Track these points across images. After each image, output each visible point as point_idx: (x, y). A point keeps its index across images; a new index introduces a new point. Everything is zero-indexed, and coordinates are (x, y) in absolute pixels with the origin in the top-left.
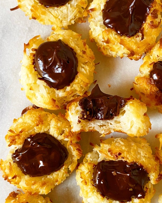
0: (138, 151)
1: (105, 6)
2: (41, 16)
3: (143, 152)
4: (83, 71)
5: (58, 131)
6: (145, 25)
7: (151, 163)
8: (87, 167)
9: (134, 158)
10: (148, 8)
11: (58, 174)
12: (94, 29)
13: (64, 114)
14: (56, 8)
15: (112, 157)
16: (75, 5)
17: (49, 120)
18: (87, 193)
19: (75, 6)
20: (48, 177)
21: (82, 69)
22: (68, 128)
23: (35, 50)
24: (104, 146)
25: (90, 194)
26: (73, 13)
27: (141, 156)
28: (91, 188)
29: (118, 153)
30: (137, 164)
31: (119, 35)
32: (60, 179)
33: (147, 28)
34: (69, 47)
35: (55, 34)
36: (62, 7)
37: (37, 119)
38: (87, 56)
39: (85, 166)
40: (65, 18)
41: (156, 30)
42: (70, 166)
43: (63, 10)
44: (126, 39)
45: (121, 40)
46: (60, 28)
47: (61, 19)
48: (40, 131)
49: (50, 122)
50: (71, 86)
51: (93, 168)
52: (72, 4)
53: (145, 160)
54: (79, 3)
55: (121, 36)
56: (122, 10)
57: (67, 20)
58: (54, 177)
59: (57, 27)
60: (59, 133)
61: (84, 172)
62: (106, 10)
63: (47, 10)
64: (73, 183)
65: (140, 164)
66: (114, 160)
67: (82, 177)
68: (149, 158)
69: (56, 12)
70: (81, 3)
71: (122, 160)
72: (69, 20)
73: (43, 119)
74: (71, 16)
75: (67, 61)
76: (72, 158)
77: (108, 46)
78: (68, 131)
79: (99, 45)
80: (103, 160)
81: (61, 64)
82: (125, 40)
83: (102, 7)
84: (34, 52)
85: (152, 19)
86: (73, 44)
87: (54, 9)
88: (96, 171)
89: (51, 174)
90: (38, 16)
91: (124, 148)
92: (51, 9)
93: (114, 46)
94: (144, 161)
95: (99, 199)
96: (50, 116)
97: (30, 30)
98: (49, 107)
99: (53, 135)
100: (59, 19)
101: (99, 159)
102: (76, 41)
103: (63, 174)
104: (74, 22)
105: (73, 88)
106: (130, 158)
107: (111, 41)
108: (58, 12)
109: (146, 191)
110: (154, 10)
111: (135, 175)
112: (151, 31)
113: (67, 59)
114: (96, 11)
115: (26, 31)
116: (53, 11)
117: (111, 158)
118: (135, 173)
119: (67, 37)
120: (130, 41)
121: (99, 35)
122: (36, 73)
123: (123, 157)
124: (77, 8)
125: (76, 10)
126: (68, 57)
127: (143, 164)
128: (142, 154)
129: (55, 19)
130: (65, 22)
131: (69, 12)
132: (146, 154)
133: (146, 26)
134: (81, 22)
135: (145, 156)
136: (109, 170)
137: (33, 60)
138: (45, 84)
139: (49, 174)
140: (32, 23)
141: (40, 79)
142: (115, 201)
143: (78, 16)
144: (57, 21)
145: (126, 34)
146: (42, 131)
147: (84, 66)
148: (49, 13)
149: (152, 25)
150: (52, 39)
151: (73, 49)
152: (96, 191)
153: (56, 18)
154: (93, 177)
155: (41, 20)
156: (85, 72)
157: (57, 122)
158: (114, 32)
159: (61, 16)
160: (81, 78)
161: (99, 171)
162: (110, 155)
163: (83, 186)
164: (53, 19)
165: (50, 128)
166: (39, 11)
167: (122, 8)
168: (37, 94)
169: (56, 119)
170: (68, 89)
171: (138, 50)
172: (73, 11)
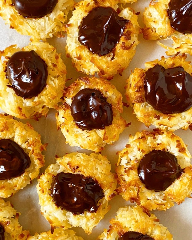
0: (96, 167)
1: (81, 22)
2: (19, 26)
3: (101, 168)
4: (52, 84)
5: (22, 139)
6: (118, 45)
7: (107, 180)
8: (46, 177)
9: (90, 173)
10: (122, 29)
11: (18, 180)
12: (70, 45)
13: (30, 124)
14: (34, 20)
15: (71, 169)
16: (54, 18)
17: (14, 128)
18: (44, 202)
19: (53, 20)
20: (8, 181)
21: (51, 82)
22: (32, 137)
23: (9, 58)
24: (65, 159)
25: (46, 202)
26: (50, 26)
27: (97, 172)
28: (48, 197)
29: (76, 166)
30: (93, 178)
31: (91, 53)
32: (19, 185)
33: (119, 49)
34: (41, 59)
35: (32, 45)
36: (40, 19)
37: (3, 125)
38: (58, 70)
39: (45, 176)
40: (43, 30)
41: (127, 51)
42: (30, 174)
43: (40, 22)
44: (97, 57)
45: (92, 58)
46: (37, 40)
47: (38, 31)
48: (5, 137)
49: (16, 130)
50: (39, 97)
51: (53, 179)
52: (50, 17)
53: (101, 176)
54: (57, 17)
55: (93, 54)
56: (97, 28)
57: (45, 32)
58: (14, 182)
59: (35, 38)
60: (23, 140)
61: (43, 181)
62: (82, 26)
63: (25, 21)
64: (35, 192)
65: (95, 179)
66: (72, 173)
67: (41, 185)
68: (105, 174)
69: (33, 23)
70: (59, 17)
71: (79, 174)
72: (46, 33)
73: (9, 126)
74: (49, 29)
75: (36, 72)
76: (34, 167)
77: (80, 62)
78: (32, 140)
79: (74, 61)
80: (62, 172)
81: (29, 73)
82: (96, 59)
83: (79, 24)
84: (7, 60)
85: (125, 40)
86: (45, 56)
87: (32, 20)
88: (54, 181)
89: (11, 179)
90: (16, 25)
91: (82, 163)
92: (29, 20)
93: (86, 63)
94: (99, 177)
95: (53, 208)
96: (16, 124)
97: (11, 39)
98: (17, 115)
99: (17, 142)
100: (37, 31)
101: (59, 170)
102: (49, 53)
103: (23, 181)
104: (52, 36)
105: (40, 99)
106: (86, 173)
107: (83, 58)
108: (35, 24)
109: (99, 206)
110: (128, 31)
111: (88, 189)
112: (122, 52)
113: (36, 70)
114: (72, 26)
115: (6, 40)
116: (31, 22)
117: (69, 171)
118: (89, 187)
119: (40, 49)
120: (101, 59)
121: (73, 51)
122: (8, 80)
123: (80, 171)
124: (55, 22)
125: (53, 24)
126: (37, 69)
127: (97, 180)
128: (99, 170)
129: (32, 31)
130: (42, 34)
131: (46, 25)
132: (103, 171)
133: (118, 47)
134: (60, 36)
135: (101, 172)
136: (66, 182)
137: (5, 68)
138: (14, 92)
139: (9, 179)
140: (13, 32)
141: (9, 86)
142: (69, 212)
143: (56, 29)
144: (34, 33)
145: (97, 52)
146: (7, 138)
147: (54, 79)
148: (26, 24)
149: (124, 47)
150: (27, 50)
151: (45, 61)
152: (52, 200)
153: (34, 29)
154: (51, 187)
155: (19, 30)
156: (54, 85)
157: (22, 131)
158: (86, 50)
159: (38, 28)
160: (49, 91)
161: (57, 182)
162: (69, 168)
163: (41, 195)
164: (31, 30)
165: (15, 135)
166: (17, 21)
167: (97, 27)
168: (6, 101)
169: (21, 127)
170: (36, 99)
171: (108, 69)
172: (51, 25)
